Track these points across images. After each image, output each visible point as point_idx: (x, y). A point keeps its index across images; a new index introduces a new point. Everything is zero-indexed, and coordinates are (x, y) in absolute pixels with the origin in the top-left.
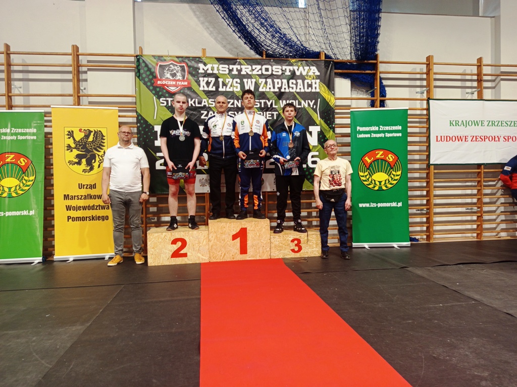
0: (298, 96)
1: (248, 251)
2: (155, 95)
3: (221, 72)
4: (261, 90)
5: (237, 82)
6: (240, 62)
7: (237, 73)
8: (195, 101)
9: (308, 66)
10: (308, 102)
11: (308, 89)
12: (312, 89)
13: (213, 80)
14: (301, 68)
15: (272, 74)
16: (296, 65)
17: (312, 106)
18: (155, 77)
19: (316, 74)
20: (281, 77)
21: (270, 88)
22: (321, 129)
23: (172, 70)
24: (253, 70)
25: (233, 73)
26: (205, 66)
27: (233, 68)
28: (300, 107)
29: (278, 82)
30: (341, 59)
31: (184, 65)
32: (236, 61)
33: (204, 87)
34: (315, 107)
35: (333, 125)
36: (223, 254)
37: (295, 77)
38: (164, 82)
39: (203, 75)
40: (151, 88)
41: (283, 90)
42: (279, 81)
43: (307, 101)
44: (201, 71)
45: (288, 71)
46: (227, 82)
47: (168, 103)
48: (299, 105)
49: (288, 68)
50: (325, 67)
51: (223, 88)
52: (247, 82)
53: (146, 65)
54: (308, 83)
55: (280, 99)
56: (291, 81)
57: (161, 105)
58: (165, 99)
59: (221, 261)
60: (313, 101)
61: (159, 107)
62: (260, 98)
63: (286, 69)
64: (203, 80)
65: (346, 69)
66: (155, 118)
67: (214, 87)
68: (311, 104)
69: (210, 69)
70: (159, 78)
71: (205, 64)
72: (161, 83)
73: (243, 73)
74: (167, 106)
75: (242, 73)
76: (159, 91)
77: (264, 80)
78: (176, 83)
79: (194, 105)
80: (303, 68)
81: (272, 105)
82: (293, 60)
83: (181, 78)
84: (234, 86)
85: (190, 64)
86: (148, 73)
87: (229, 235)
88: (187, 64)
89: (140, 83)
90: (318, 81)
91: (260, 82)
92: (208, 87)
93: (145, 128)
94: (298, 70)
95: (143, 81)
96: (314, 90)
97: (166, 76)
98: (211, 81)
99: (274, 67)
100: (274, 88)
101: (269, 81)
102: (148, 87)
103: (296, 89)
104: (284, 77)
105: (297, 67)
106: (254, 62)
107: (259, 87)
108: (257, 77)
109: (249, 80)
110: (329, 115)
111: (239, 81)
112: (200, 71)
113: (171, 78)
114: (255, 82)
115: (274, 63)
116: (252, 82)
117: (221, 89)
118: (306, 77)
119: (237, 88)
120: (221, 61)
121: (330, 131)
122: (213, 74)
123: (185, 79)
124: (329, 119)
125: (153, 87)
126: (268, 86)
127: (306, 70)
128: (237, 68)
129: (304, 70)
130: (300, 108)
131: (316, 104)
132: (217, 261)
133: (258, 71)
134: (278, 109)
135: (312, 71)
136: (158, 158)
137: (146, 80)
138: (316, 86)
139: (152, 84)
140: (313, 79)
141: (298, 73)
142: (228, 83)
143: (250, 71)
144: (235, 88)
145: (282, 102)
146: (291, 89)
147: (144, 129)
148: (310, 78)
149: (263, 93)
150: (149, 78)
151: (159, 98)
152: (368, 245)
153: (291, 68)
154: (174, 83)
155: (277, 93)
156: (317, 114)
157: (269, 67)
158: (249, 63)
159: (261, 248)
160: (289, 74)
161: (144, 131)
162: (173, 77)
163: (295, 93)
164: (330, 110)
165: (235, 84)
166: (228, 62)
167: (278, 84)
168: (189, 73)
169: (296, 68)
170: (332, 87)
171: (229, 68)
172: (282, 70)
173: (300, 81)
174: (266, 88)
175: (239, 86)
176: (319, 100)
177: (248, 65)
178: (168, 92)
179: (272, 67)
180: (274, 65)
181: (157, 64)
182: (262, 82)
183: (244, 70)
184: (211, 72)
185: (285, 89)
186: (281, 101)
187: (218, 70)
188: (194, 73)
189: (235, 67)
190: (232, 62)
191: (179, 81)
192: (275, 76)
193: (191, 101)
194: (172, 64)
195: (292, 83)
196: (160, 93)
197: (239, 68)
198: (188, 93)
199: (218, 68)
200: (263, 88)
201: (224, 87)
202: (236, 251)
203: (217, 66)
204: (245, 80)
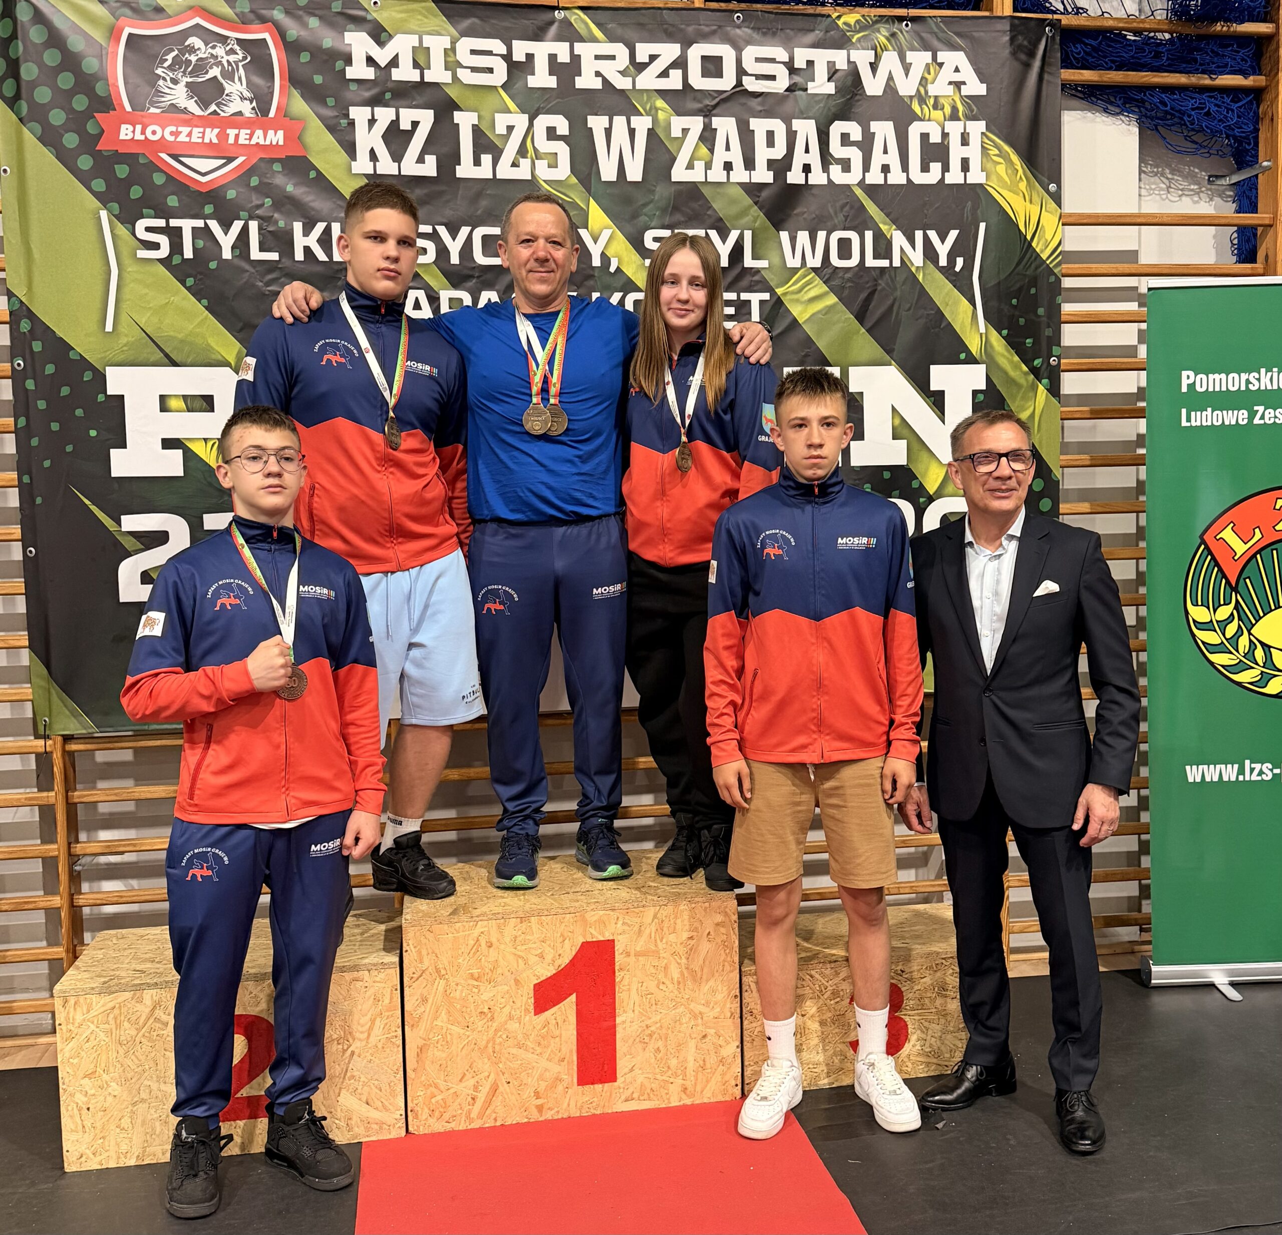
0: (872, 209)
1: (623, 1064)
2: (103, 199)
3: (466, 76)
4: (679, 173)
5: (551, 134)
6: (567, 23)
7: (551, 82)
8: (327, 231)
9: (926, 47)
10: (927, 241)
11: (925, 168)
12: (946, 168)
13: (426, 117)
14: (890, 61)
15: (739, 91)
16: (862, 45)
17: (943, 262)
18: (106, 104)
19: (965, 90)
20: (788, 107)
21: (728, 166)
22: (989, 380)
23: (201, 67)
24: (641, 67)
25: (533, 82)
26: (381, 43)
27: (530, 57)
28: (885, 263)
29: (770, 135)
30: (1094, 10)
31: (266, 36)
32: (546, 16)
33: (373, 156)
34: (960, 262)
35: (1053, 361)
36: (485, 1090)
37: (858, 109)
38: (154, 133)
39: (367, 94)
40: (85, 162)
41: (795, 177)
42: (778, 126)
43: (919, 235)
44: (358, 70)
45: (821, 72)
46: (501, 129)
47: (176, 246)
48: (876, 256)
49: (822, 57)
50: (1014, 54)
51: (477, 162)
52: (608, 132)
53: (55, 39)
54: (925, 137)
55: (778, 226)
56: (837, 128)
57: (143, 254)
58: (161, 223)
59: (476, 1125)
60: (953, 234)
61: (131, 268)
62: (678, 217)
63: (810, 63)
64: (372, 122)
65: (1120, 67)
66: (109, 327)
67: (431, 160)
68: (943, 250)
69: (406, 61)
70: (128, 108)
71: (380, 35)
72: (139, 137)
73: (586, 81)
74: (176, 260)
75: (581, 83)
76: (128, 183)
77: (696, 124)
78: (223, 136)
79: (322, 256)
80: (902, 58)
81: (737, 252)
82: (850, 17)
83: (247, 109)
84: (538, 155)
85: (294, 31)
86: (66, 81)
87: (517, 982)
88: (281, 33)
89: (19, 135)
90: (977, 128)
91: (676, 132)
92: (397, 157)
93: (56, 381)
94: (874, 67)
95: (38, 128)
96: (954, 177)
97: (167, 100)
98: (415, 124)
99: (750, 53)
100: (749, 164)
101: (725, 126)
102: (66, 158)
103: (866, 168)
104: (802, 104)
105: (870, 55)
106: (641, 25)
107: (673, 160)
108: (660, 103)
109: (620, 122)
110: (1030, 305)
111: (562, 125)
112: (351, 73)
113: (193, 106)
114: (651, 133)
115: (746, 31)
116: (632, 132)
117: (465, 170)
118: (916, 107)
119: (553, 165)
120: (466, 16)
121: (1034, 389)
122: (422, 84)
123: (272, 114)
124: (1033, 329)
125: (96, 155)
126: (720, 156)
127: (917, 72)
128: (552, 58)
129: (907, 68)
130: (882, 270)
131: (963, 247)
132: (449, 1127)
133: (664, 74)
134: (767, 276)
135: (947, 74)
136: (129, 543)
137: (57, 117)
138: (965, 152)
139: (89, 143)
140: (954, 117)
141: (873, 86)
142: (506, 137)
143: (623, 73)
144: (541, 165)
145: (793, 240)
146: (835, 171)
147: (49, 387)
148: (938, 115)
149: (692, 191)
150: (70, 110)
151: (128, 217)
152: (1231, 973)
153: (839, 58)
154: (212, 135)
155: (765, 194)
156: (973, 302)
157: (725, 51)
158: (619, 31)
159: (692, 1044)
160: (830, 88)
161: (52, 397)
162: (204, 104)
163: (858, 192)
164: (1034, 282)
165: (543, 144)
166: (507, 22)
167: (771, 142)
168: (295, 80)
169: (862, 58)
170: (1044, 160)
171: (507, 58)
172: (792, 70)
173: (883, 130)
174: (708, 166)
175: (563, 150)
176: (982, 226)
177: (612, 38)
178: (177, 185)
179: (739, 51)
180: (749, 42)
181: (114, 33)
182: (685, 131)
183: (588, 66)
184: (415, 76)
185: (807, 169)
186: (784, 236)
187: (452, 65)
188: (318, 79)
189: (541, 50)
190: (530, 22)
191: (239, 127)
192: (754, 103)
193: (306, 232)
194: (197, 30)
195: (845, 139)
196: (136, 192)
197: (564, 57)
198: (290, 188)
199: (450, 51)
200: (690, 166)
201: (487, 159)
202: (555, 1069)
203: (446, 42)
204: (597, 123)
